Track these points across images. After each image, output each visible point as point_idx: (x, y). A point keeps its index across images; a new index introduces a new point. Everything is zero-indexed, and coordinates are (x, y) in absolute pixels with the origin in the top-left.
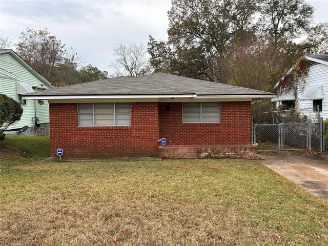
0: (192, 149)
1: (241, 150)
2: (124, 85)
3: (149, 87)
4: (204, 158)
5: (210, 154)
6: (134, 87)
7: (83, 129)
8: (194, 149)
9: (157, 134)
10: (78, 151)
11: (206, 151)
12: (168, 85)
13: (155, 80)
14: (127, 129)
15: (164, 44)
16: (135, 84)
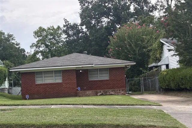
0: (94, 92)
1: (117, 91)
2: (58, 62)
3: (71, 62)
4: (100, 95)
5: (102, 93)
6: (63, 63)
7: (39, 85)
8: (94, 91)
9: (76, 85)
10: (36, 96)
11: (100, 92)
12: (80, 60)
13: (73, 58)
14: (60, 84)
15: (77, 25)
16: (63, 61)
